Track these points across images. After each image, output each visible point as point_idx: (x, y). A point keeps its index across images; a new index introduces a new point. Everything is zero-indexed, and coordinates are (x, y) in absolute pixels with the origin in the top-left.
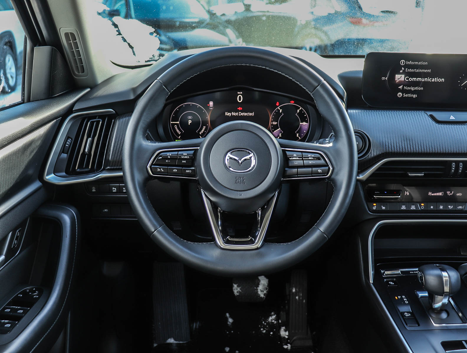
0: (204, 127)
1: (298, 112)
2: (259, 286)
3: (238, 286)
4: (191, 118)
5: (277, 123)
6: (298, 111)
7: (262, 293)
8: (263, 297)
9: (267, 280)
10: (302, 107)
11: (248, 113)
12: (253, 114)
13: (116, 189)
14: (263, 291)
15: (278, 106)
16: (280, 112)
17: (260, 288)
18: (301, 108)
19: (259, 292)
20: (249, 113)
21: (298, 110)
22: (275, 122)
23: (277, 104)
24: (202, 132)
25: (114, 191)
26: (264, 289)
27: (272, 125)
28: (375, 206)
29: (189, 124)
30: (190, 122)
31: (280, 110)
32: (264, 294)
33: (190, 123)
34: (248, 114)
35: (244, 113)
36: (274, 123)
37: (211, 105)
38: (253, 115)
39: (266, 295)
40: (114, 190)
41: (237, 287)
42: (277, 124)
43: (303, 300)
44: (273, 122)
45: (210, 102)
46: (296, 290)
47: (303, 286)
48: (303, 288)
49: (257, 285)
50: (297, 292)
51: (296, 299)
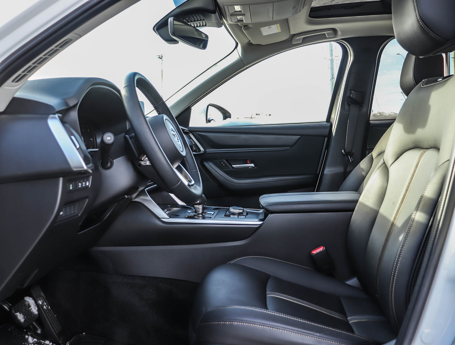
2: (31, 306)
7: (35, 310)
8: (37, 313)
26: (34, 307)
46: (41, 302)
47: (43, 296)
48: (43, 298)
49: (29, 306)
50: (43, 303)
51: (45, 309)
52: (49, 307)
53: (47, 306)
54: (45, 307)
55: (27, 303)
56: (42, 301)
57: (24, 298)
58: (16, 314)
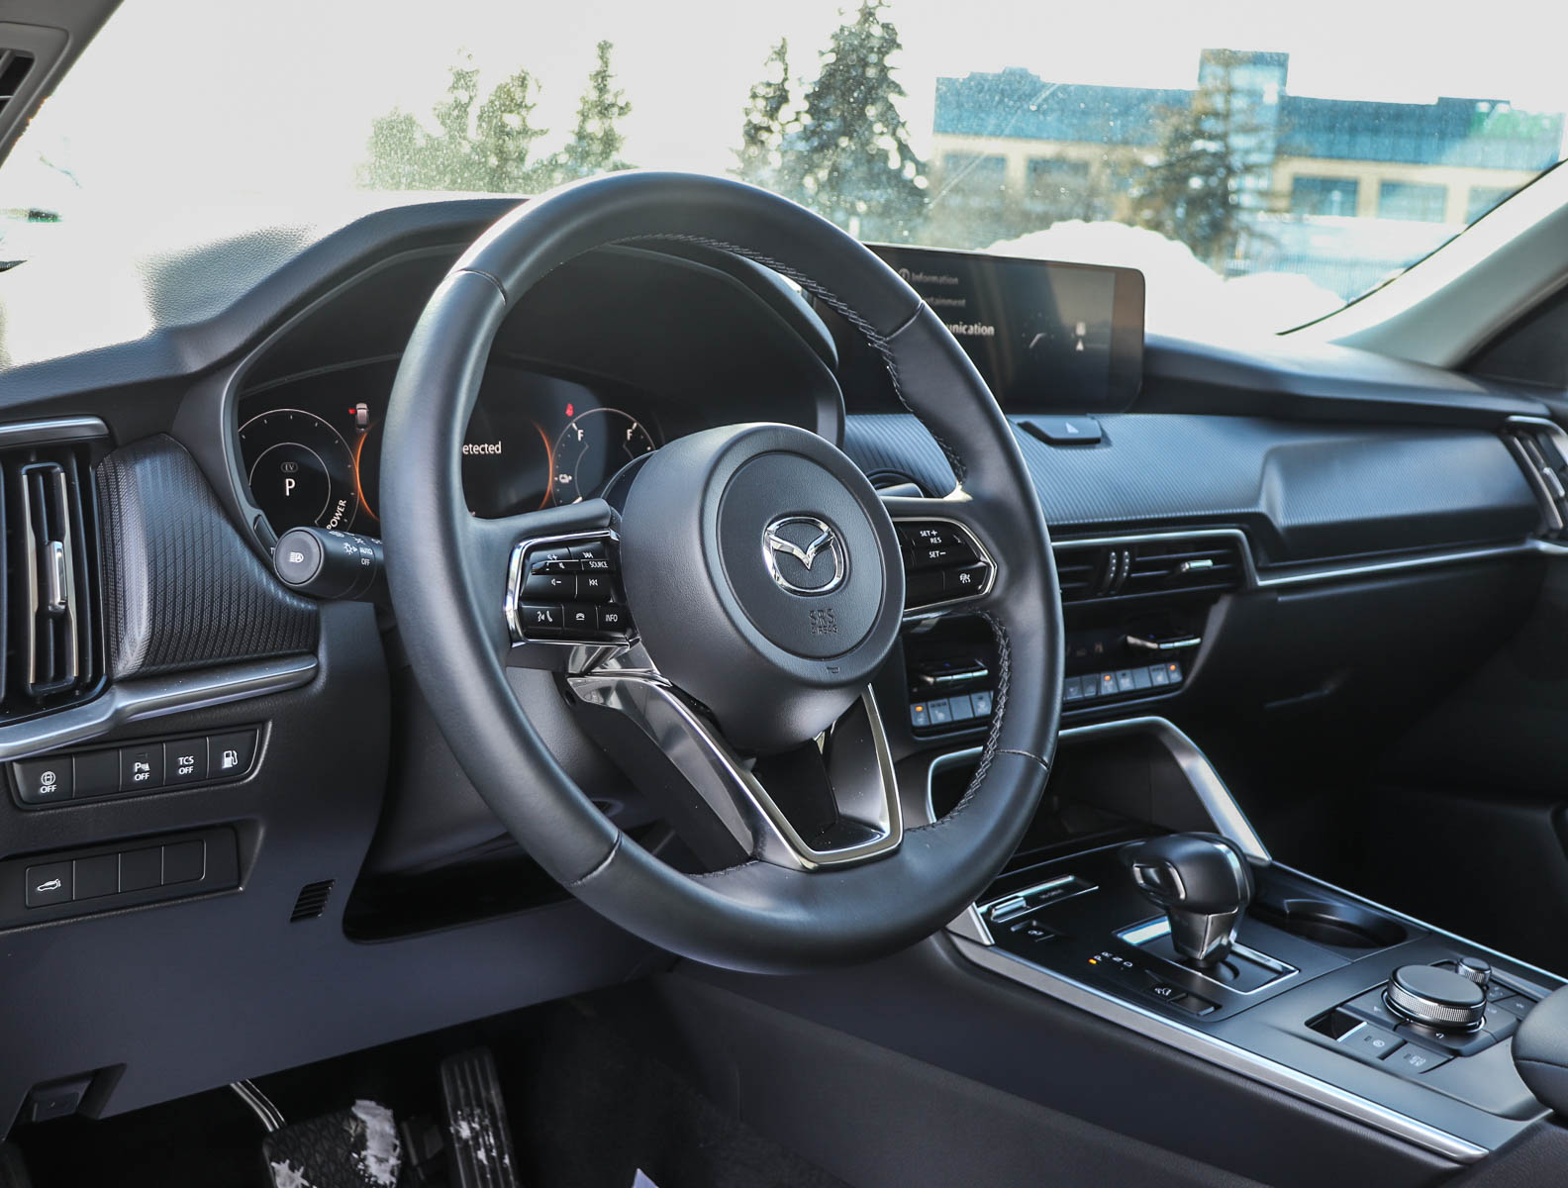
0: (342, 503)
1: (629, 438)
2: (369, 1144)
3: (292, 1168)
4: (294, 469)
5: (570, 478)
6: (629, 435)
7: (383, 1166)
8: (388, 1183)
9: (389, 1113)
10: (638, 421)
11: (482, 446)
12: (498, 449)
13: (146, 767)
14: (387, 1161)
15: (570, 419)
16: (580, 439)
17: (373, 1149)
18: (635, 425)
19: (374, 1168)
20: (486, 446)
21: (629, 431)
22: (565, 476)
23: (569, 412)
24: (334, 523)
25: (141, 777)
26: (387, 1151)
27: (558, 484)
28: (922, 715)
29: (288, 494)
30: (290, 484)
31: (576, 433)
32: (389, 1169)
33: (290, 490)
34: (483, 449)
35: (471, 446)
36: (563, 478)
37: (362, 415)
38: (500, 451)
39: (396, 1173)
40: (140, 771)
41: (290, 1172)
42: (570, 481)
43: (501, 1158)
44: (561, 476)
45: (358, 406)
46: (472, 1129)
47: (491, 1106)
48: (492, 1113)
49: (361, 1143)
50: (475, 1135)
51: (480, 1161)
52: (507, 1161)
53: (494, 1154)
54: (481, 1155)
55: (353, 1129)
56: (476, 1126)
57: (353, 1104)
58: (274, 1164)
